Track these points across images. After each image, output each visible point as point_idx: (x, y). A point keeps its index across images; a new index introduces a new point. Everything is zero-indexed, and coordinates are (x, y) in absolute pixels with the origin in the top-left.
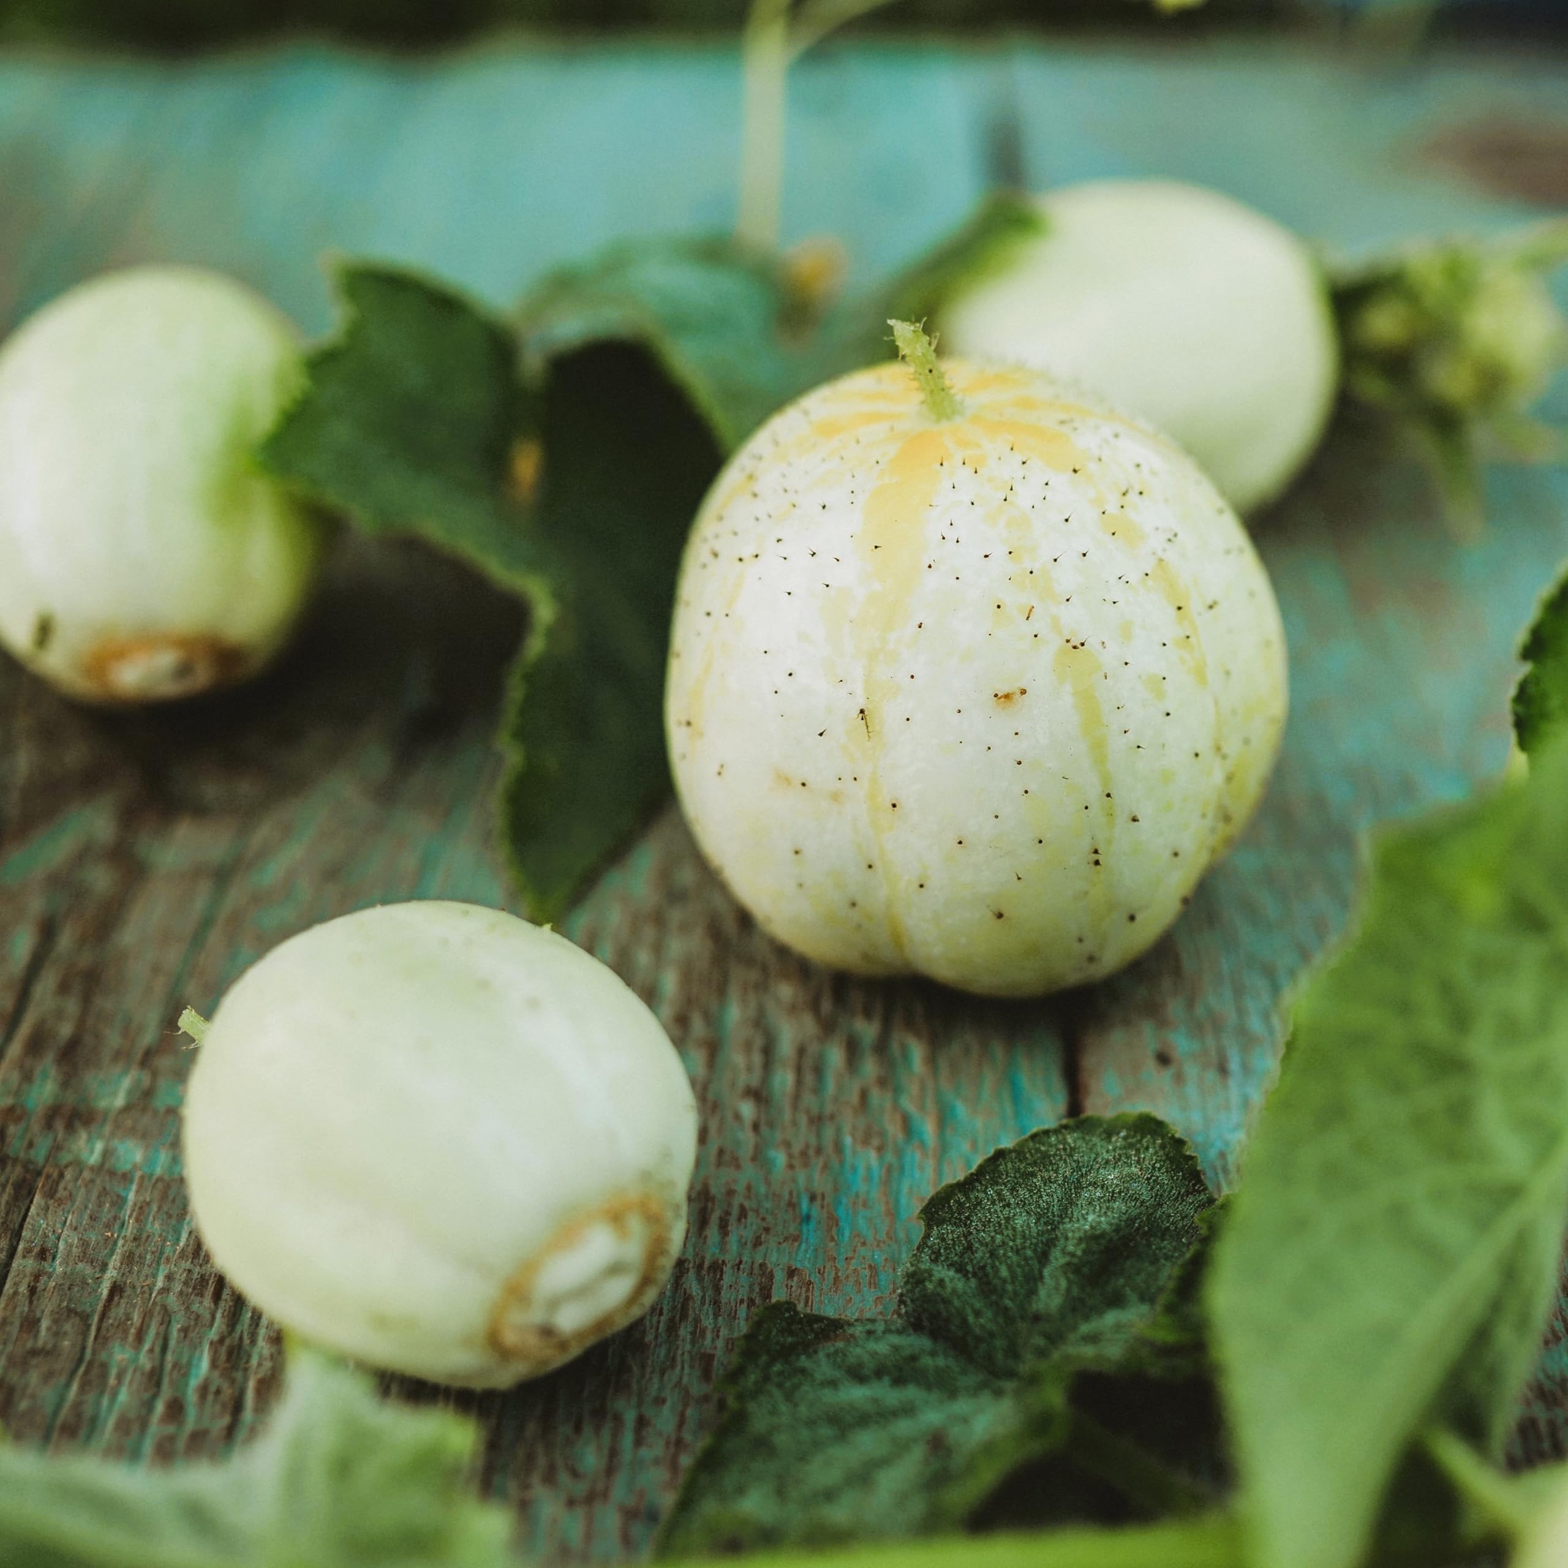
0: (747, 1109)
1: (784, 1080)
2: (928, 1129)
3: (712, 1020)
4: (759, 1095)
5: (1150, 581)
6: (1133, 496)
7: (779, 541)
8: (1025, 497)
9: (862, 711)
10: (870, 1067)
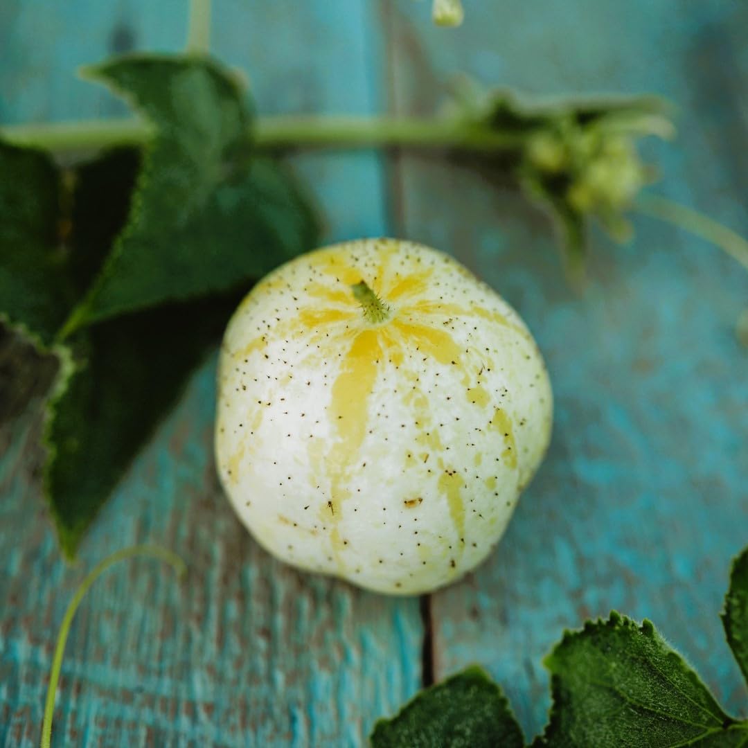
0: (262, 643)
1: (280, 621)
2: (354, 655)
3: (242, 578)
4: (268, 633)
5: (492, 425)
6: (485, 372)
7: (282, 399)
8: (426, 384)
9: (330, 503)
10: (324, 613)
